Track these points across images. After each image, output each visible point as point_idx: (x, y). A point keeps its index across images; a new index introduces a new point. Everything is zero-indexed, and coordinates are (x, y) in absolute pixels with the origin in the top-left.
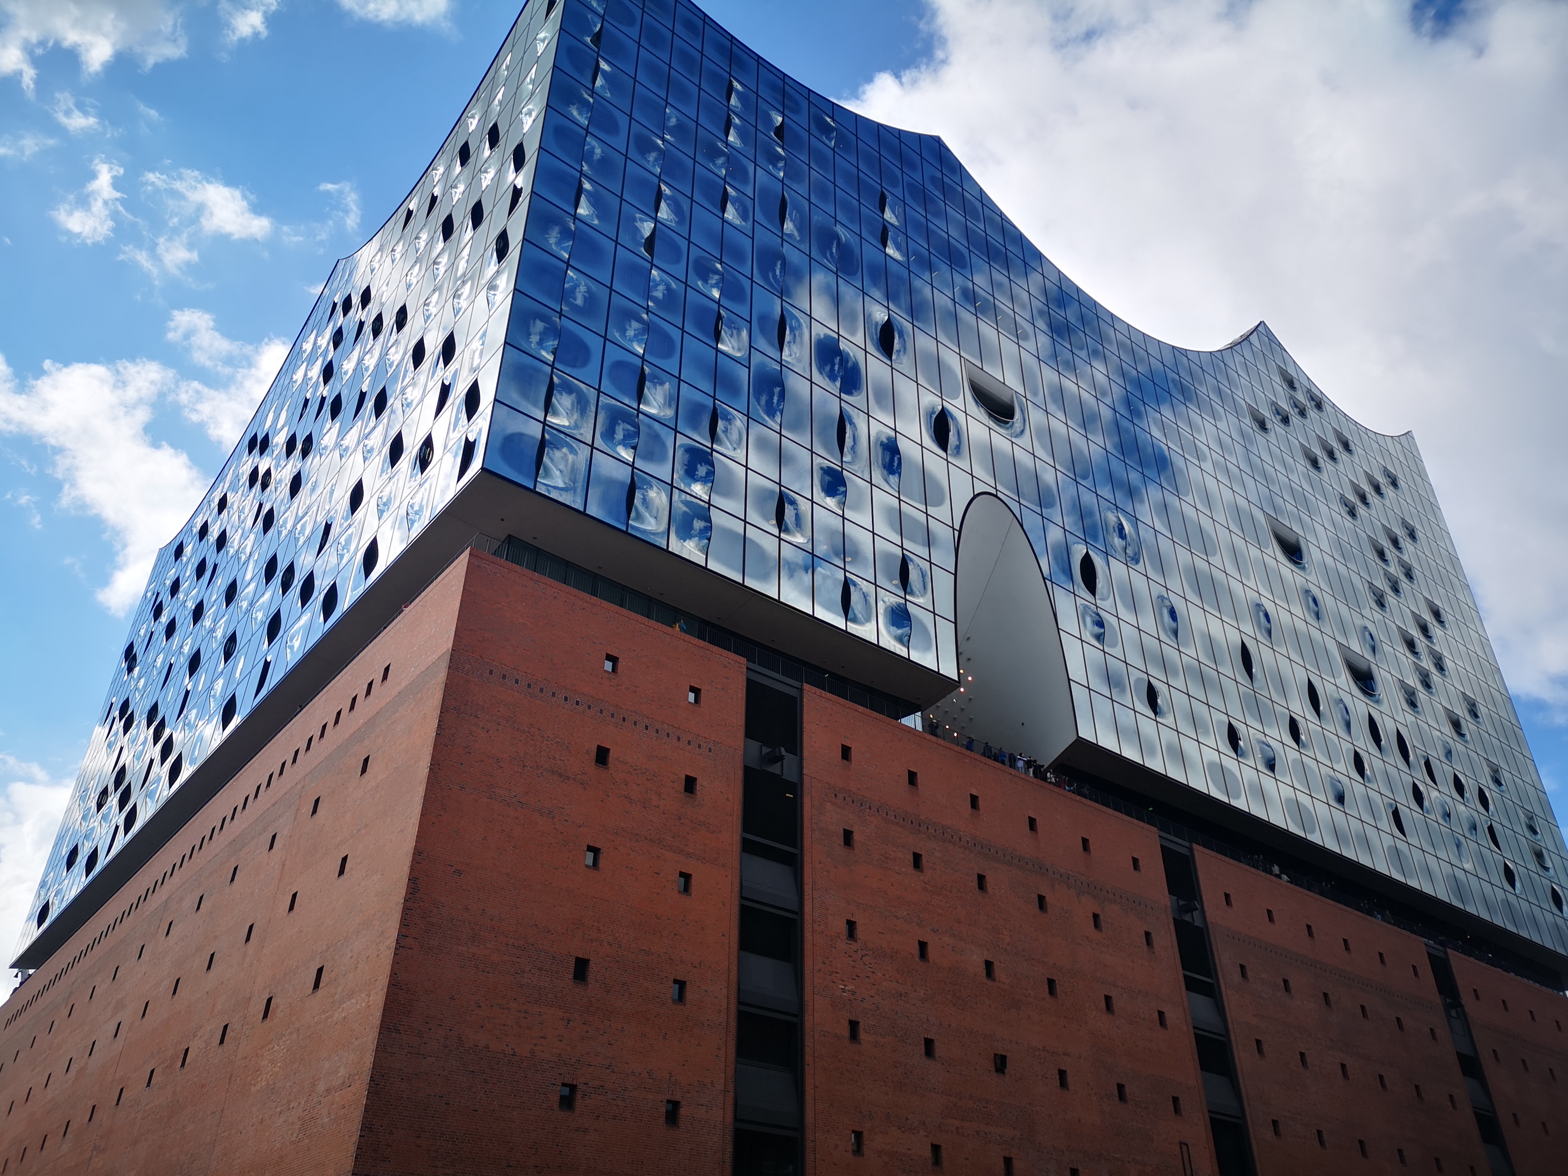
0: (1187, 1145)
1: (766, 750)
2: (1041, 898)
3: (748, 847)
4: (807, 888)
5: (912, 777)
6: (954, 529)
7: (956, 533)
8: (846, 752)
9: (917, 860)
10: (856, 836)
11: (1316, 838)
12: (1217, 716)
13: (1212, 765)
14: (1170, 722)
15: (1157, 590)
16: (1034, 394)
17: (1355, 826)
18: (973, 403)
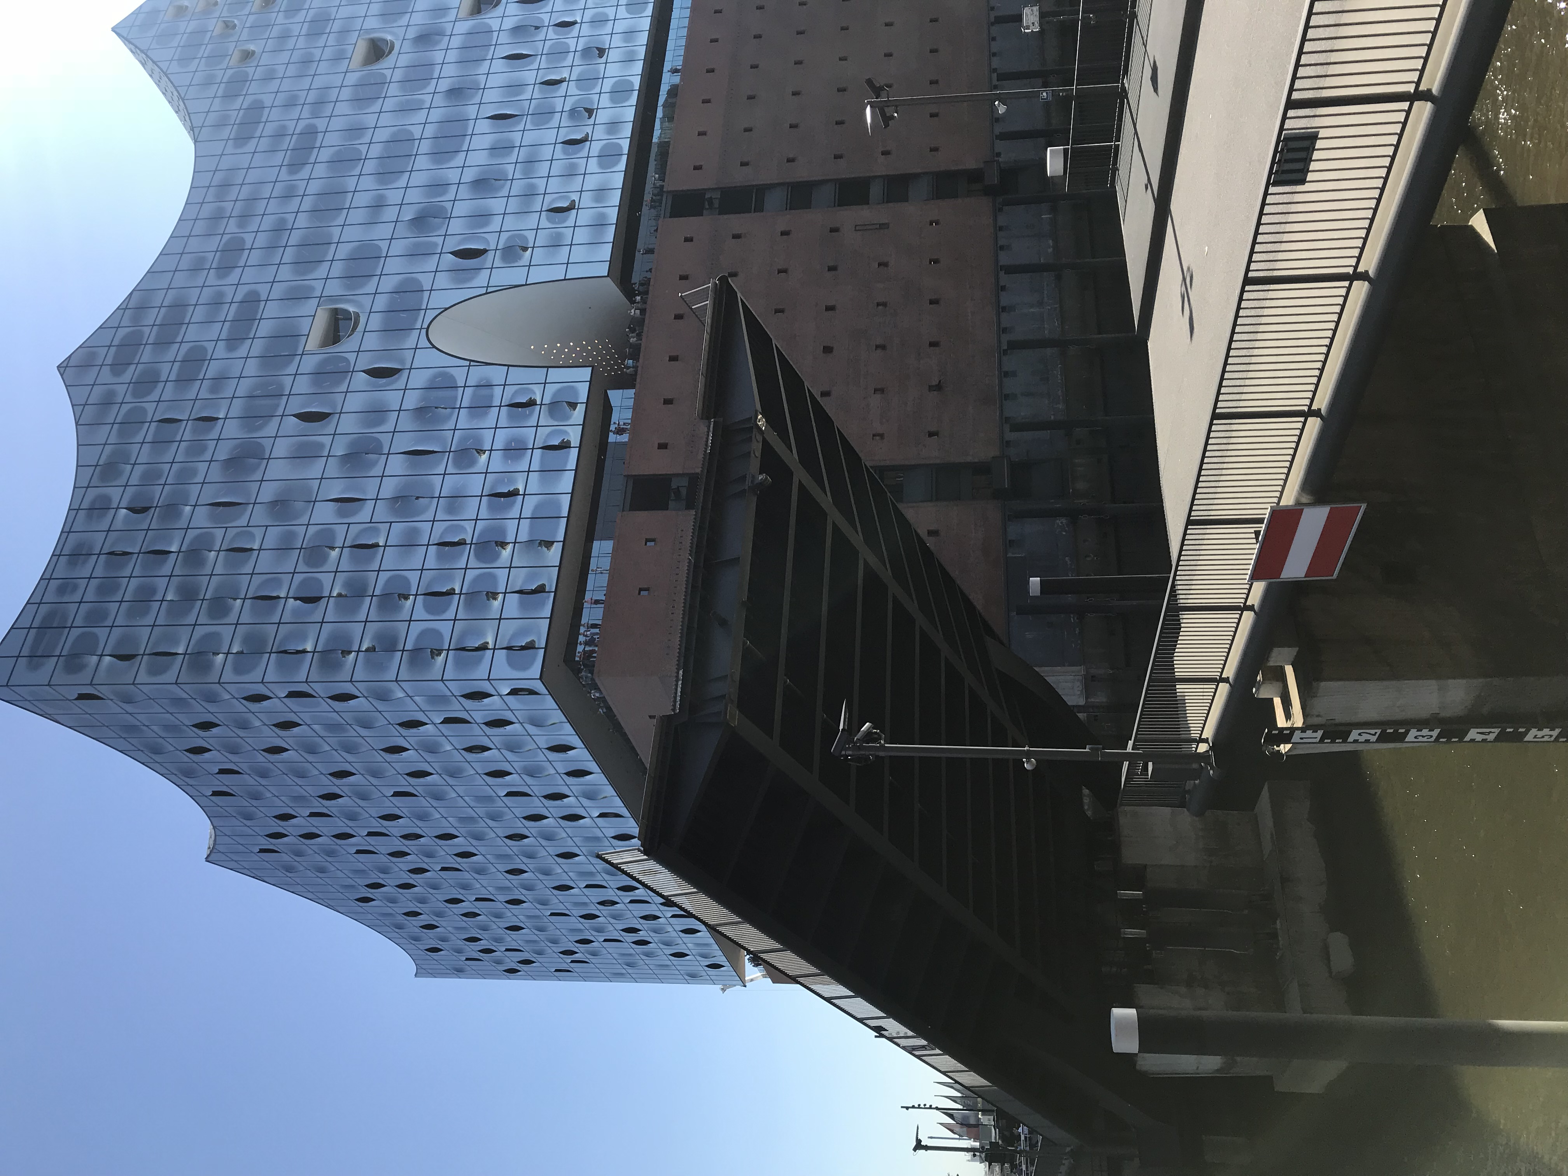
0: (856, 226)
5: (668, 402)
6: (469, 366)
7: (472, 363)
8: (662, 446)
11: (636, 82)
12: (559, 154)
13: (601, 165)
14: (575, 197)
15: (464, 192)
16: (312, 289)
17: (617, 41)
18: (348, 346)
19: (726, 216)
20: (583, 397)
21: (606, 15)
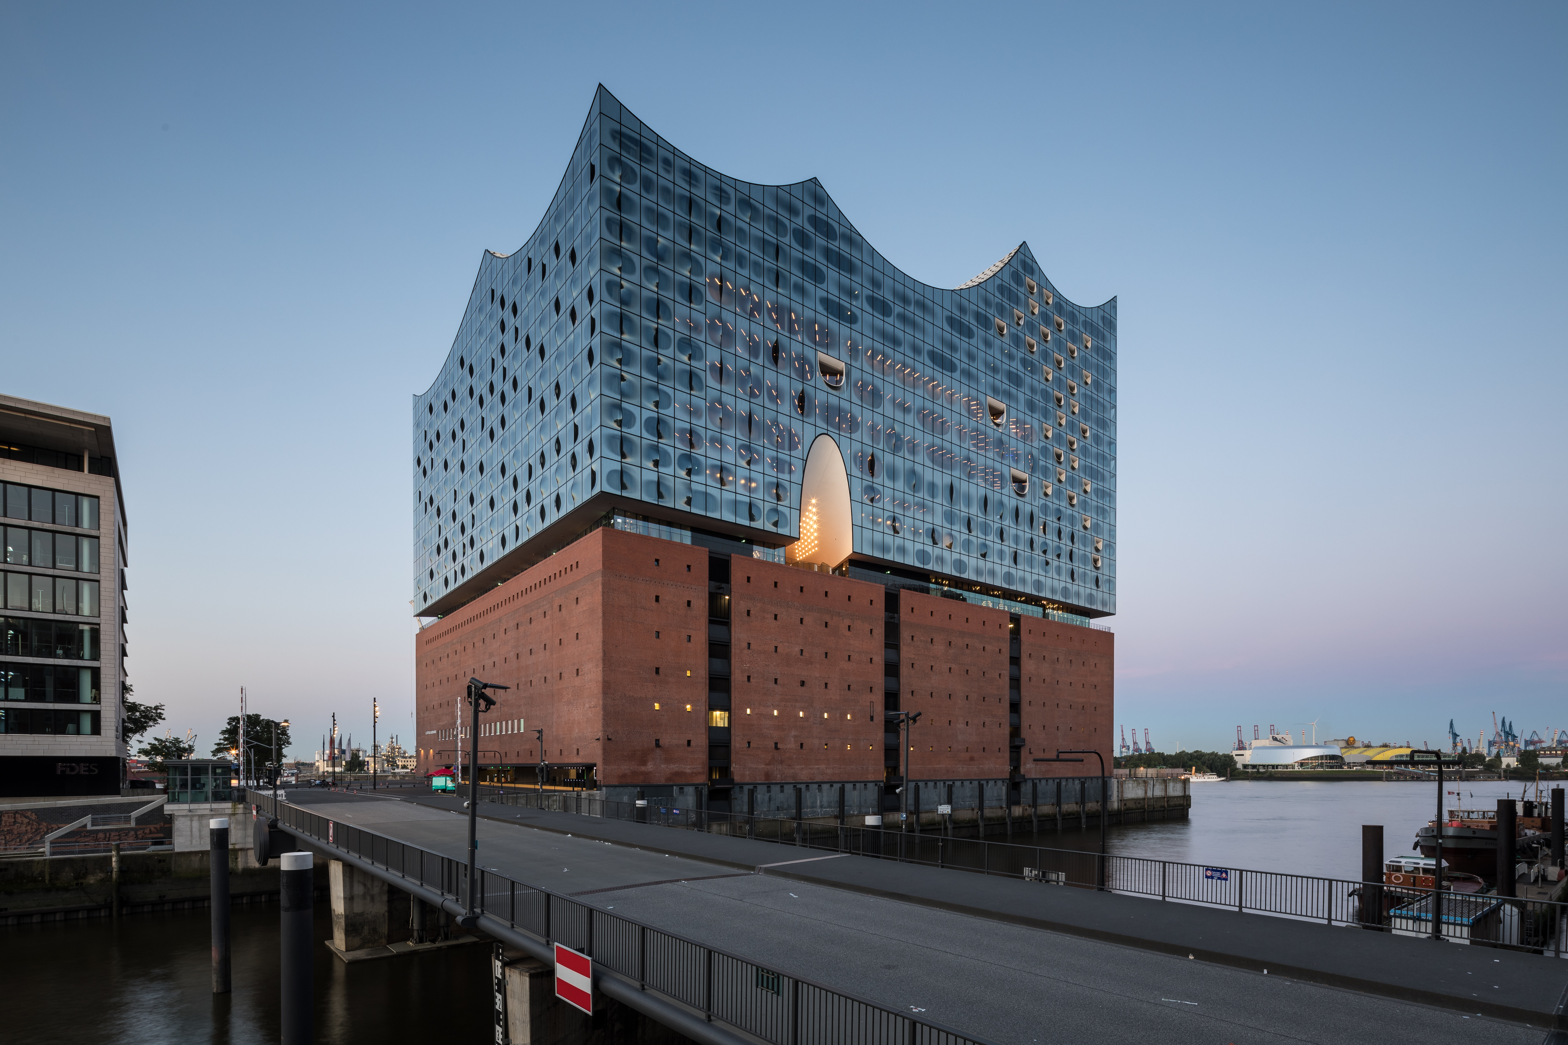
0: (873, 702)
1: (717, 584)
2: (826, 623)
3: (711, 622)
4: (733, 634)
5: (776, 584)
6: (803, 460)
7: (805, 461)
8: (749, 579)
9: (776, 617)
10: (751, 612)
11: (966, 576)
12: (927, 526)
13: (918, 551)
14: (901, 534)
15: (909, 464)
16: (856, 360)
17: (989, 565)
18: (820, 379)
19: (883, 625)
20: (781, 531)
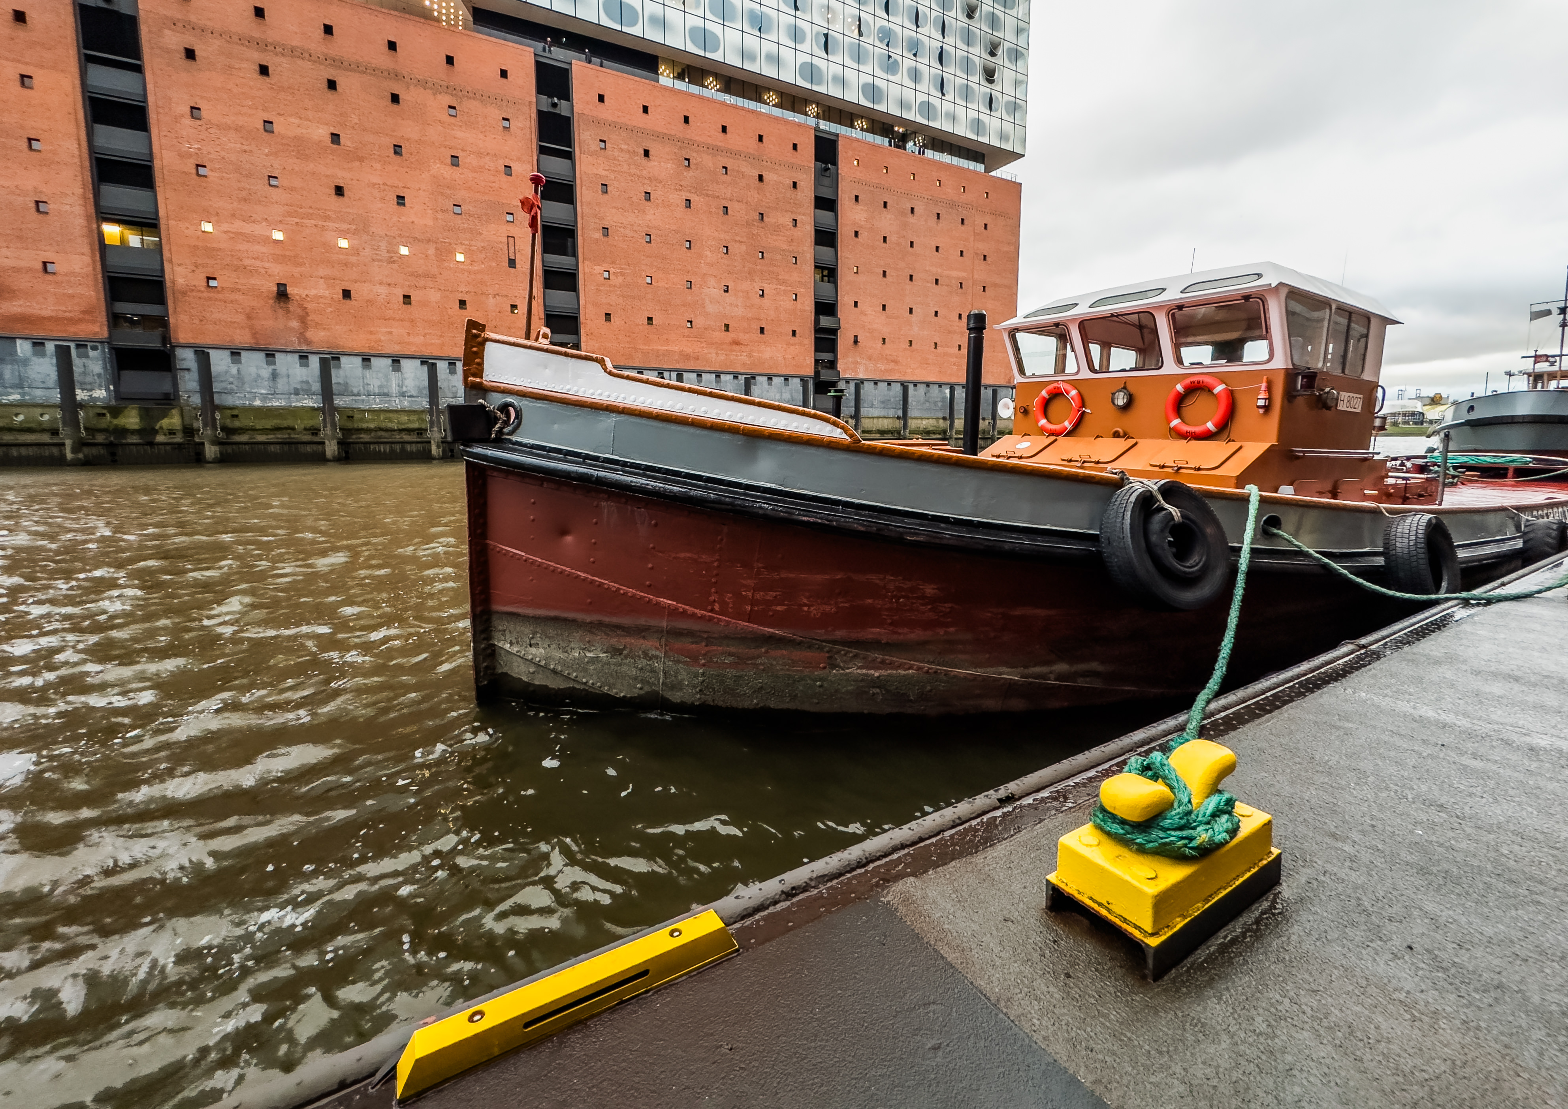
2: (395, 96)
3: (91, 59)
4: (150, 87)
5: (259, 11)
9: (264, 69)
10: (198, 52)
11: (717, 56)
17: (769, 47)
19: (533, 116)
21: (802, 41)
